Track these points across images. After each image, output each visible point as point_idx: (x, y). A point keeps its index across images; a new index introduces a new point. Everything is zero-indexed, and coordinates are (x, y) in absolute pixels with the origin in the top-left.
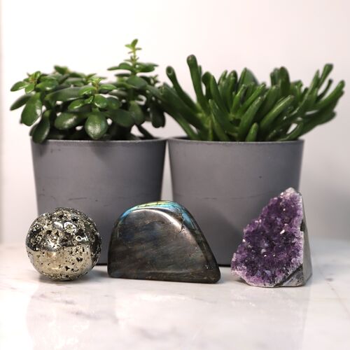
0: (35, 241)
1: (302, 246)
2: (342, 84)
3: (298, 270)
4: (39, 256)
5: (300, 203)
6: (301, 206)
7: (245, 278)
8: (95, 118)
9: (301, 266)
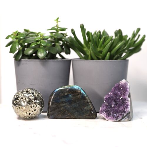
0: (16, 102)
1: (129, 104)
2: (144, 36)
3: (128, 114)
4: (18, 109)
5: (128, 86)
6: (129, 87)
7: (105, 118)
8: (42, 50)
9: (129, 113)
